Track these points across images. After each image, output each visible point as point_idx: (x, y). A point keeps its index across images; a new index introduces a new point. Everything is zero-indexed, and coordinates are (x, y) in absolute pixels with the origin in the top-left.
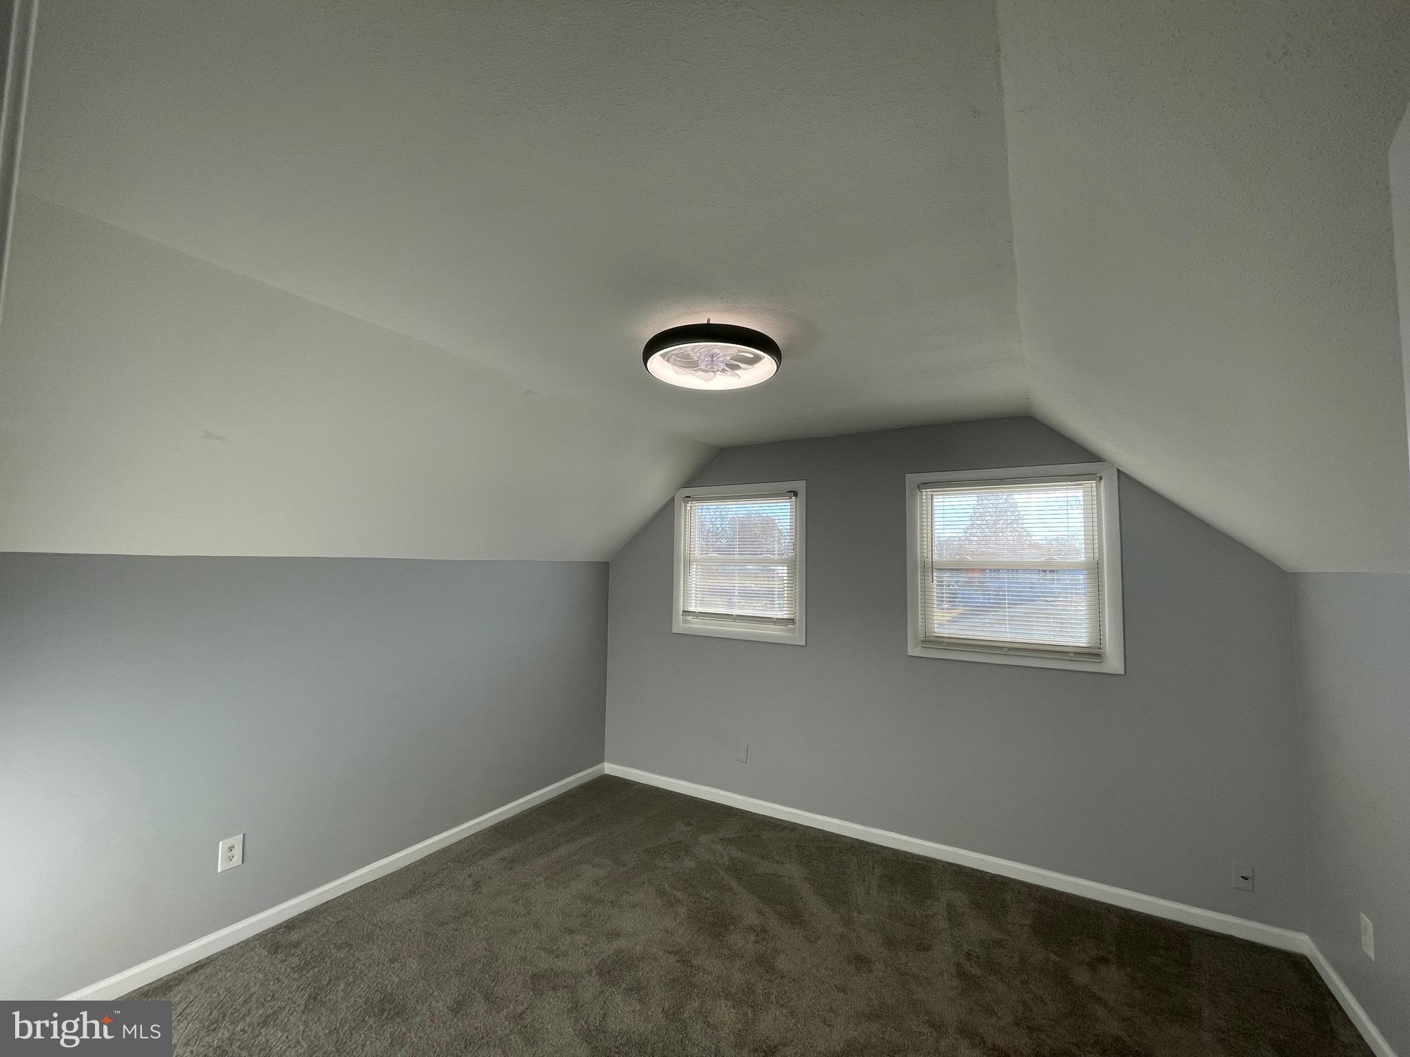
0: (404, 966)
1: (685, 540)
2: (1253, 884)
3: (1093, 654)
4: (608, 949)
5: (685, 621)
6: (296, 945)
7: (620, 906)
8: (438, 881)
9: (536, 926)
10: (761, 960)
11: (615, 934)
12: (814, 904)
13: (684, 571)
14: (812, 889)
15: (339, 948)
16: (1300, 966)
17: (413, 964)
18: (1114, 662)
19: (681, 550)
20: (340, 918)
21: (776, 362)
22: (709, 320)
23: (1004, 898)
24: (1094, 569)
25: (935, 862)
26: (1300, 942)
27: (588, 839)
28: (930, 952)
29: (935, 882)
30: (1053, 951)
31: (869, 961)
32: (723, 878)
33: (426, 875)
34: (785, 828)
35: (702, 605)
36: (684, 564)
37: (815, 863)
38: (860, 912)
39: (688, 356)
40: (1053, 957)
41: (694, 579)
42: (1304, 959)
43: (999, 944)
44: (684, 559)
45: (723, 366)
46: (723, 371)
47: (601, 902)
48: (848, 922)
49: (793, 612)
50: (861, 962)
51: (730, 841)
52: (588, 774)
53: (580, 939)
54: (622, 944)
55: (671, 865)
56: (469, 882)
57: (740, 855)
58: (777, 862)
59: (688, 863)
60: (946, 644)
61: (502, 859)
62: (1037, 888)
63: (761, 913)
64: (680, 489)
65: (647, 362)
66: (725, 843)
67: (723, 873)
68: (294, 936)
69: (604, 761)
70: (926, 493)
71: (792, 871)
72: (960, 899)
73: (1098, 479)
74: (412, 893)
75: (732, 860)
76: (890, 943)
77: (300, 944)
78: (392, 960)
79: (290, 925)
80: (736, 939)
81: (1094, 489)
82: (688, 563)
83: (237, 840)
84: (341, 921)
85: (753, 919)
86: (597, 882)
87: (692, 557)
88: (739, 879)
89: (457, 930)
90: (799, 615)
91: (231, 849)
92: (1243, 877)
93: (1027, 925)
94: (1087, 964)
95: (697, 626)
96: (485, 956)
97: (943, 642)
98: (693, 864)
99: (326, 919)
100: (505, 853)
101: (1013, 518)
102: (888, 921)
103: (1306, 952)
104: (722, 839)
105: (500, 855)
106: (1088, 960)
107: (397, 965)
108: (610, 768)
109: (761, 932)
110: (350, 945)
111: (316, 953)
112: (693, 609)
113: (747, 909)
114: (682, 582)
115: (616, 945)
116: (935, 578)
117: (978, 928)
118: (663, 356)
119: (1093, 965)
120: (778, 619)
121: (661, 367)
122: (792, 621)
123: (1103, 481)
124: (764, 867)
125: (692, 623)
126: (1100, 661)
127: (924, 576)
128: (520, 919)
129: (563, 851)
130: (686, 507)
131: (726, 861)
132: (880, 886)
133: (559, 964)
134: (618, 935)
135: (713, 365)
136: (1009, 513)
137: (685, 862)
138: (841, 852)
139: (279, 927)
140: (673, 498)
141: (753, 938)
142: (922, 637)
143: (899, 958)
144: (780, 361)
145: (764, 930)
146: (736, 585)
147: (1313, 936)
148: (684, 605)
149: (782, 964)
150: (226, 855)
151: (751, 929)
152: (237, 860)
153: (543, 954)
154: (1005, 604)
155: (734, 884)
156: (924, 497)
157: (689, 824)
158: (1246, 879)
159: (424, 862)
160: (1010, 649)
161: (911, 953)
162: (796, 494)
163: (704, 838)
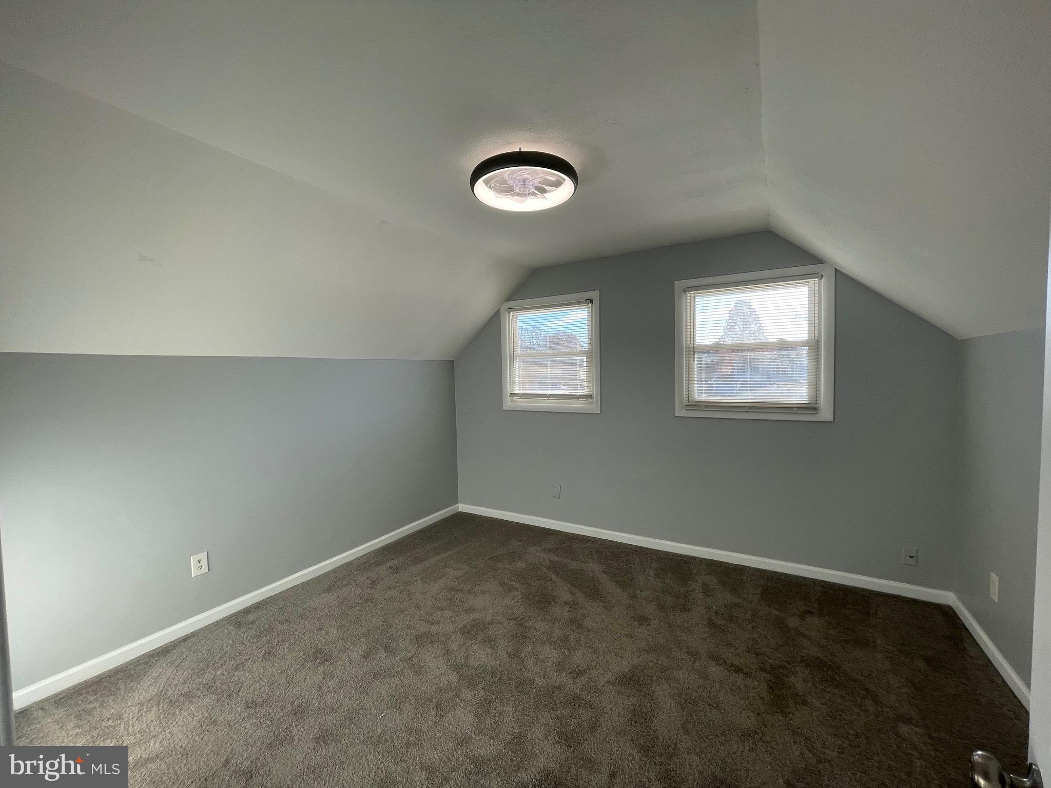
0: (327, 633)
1: (509, 338)
2: (917, 561)
3: (811, 407)
4: (467, 619)
5: (512, 401)
6: (253, 623)
7: (475, 593)
8: (345, 582)
9: (417, 607)
10: (573, 621)
11: (471, 610)
12: (609, 586)
13: (510, 364)
14: (608, 578)
15: (282, 623)
16: (947, 613)
17: (334, 632)
18: (826, 413)
19: (507, 350)
20: (281, 606)
21: (574, 183)
22: (520, 149)
23: (743, 579)
24: (814, 345)
25: (694, 558)
26: (948, 598)
27: (450, 553)
28: (691, 613)
29: (694, 571)
30: (774, 608)
31: (648, 619)
32: (545, 573)
33: (338, 578)
34: (588, 541)
35: (524, 388)
36: (510, 359)
37: (610, 562)
38: (641, 591)
39: (504, 182)
40: (774, 612)
41: (518, 370)
42: (950, 608)
43: (738, 605)
44: (510, 355)
45: (533, 189)
46: (534, 194)
47: (461, 591)
48: (634, 597)
49: (591, 390)
50: (643, 620)
51: (550, 550)
52: (447, 512)
53: (448, 613)
54: (476, 615)
55: (509, 566)
56: (368, 582)
57: (556, 558)
58: (583, 562)
59: (521, 565)
60: (703, 407)
61: (390, 568)
62: (765, 571)
63: (572, 593)
64: (504, 302)
65: (473, 188)
66: (546, 552)
67: (545, 570)
68: (251, 617)
69: (458, 503)
70: (690, 294)
71: (594, 568)
72: (711, 580)
73: (820, 277)
74: (329, 590)
75: (551, 562)
76: (662, 608)
77: (255, 622)
78: (319, 630)
79: (247, 611)
80: (556, 610)
81: (817, 285)
82: (512, 358)
83: (203, 556)
84: (282, 608)
85: (566, 597)
86: (457, 579)
87: (515, 351)
88: (557, 574)
89: (362, 611)
90: (595, 391)
91: (199, 561)
92: (910, 556)
93: (757, 594)
94: (798, 615)
95: (520, 404)
96: (383, 625)
97: (700, 405)
98: (524, 565)
99: (271, 606)
100: (391, 563)
101: (755, 329)
102: (661, 595)
103: (951, 603)
104: (544, 549)
105: (388, 565)
106: (798, 613)
107: (323, 632)
108: (463, 507)
109: (573, 605)
110: (290, 622)
111: (267, 627)
112: (517, 392)
113: (563, 592)
114: (509, 374)
115: (472, 617)
116: (696, 359)
117: (724, 597)
118: (486, 182)
119: (802, 616)
120: (580, 395)
121: (483, 192)
122: (590, 396)
123: (823, 278)
124: (574, 565)
125: (516, 402)
126: (816, 413)
127: (688, 357)
128: (405, 603)
129: (432, 560)
130: (509, 316)
131: (547, 562)
132: (655, 574)
133: (434, 628)
134: (474, 610)
135: (525, 188)
136: (753, 326)
137: (518, 564)
138: (628, 555)
139: (240, 612)
140: (499, 310)
141: (567, 608)
142: (685, 402)
143: (669, 617)
144: (577, 183)
145: (575, 603)
146: (549, 372)
147: (957, 592)
148: (510, 389)
149: (588, 623)
150: (197, 566)
151: (566, 603)
152: (205, 569)
153: (422, 623)
154: (747, 384)
155: (553, 576)
156: (688, 298)
157: (521, 541)
158: (912, 557)
159: (335, 571)
160: (750, 408)
161: (677, 613)
162: (591, 302)
163: (531, 549)
